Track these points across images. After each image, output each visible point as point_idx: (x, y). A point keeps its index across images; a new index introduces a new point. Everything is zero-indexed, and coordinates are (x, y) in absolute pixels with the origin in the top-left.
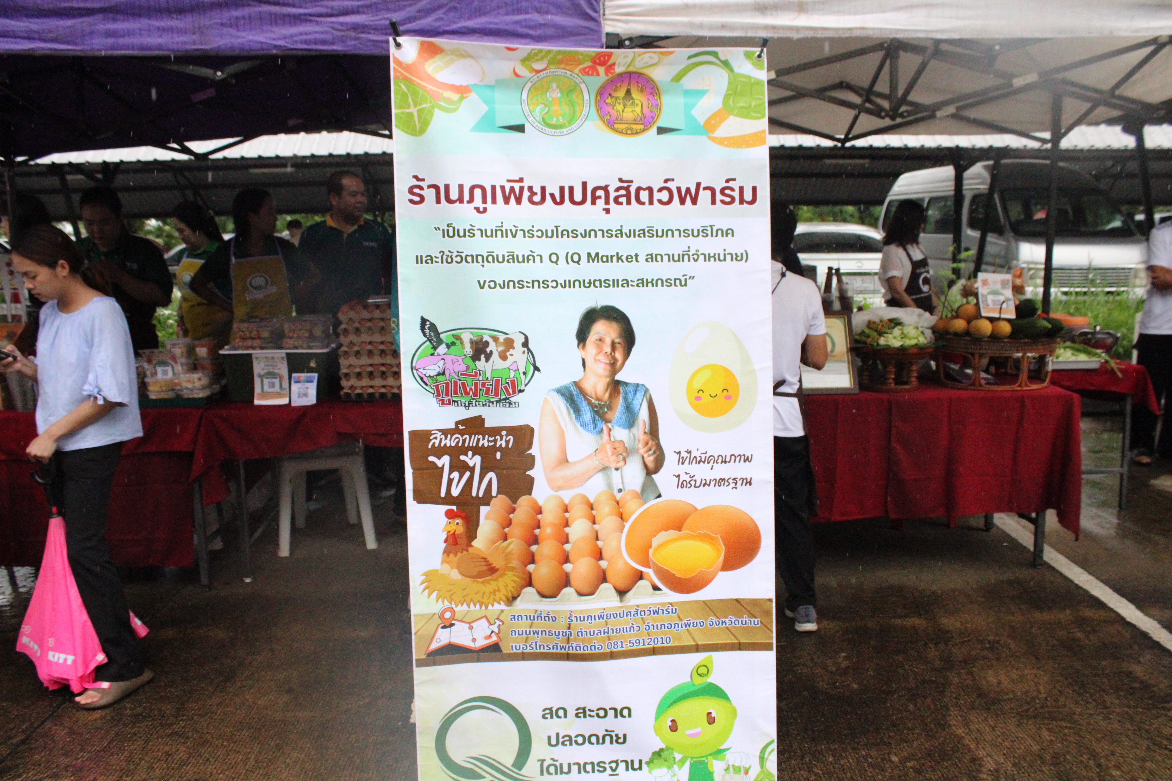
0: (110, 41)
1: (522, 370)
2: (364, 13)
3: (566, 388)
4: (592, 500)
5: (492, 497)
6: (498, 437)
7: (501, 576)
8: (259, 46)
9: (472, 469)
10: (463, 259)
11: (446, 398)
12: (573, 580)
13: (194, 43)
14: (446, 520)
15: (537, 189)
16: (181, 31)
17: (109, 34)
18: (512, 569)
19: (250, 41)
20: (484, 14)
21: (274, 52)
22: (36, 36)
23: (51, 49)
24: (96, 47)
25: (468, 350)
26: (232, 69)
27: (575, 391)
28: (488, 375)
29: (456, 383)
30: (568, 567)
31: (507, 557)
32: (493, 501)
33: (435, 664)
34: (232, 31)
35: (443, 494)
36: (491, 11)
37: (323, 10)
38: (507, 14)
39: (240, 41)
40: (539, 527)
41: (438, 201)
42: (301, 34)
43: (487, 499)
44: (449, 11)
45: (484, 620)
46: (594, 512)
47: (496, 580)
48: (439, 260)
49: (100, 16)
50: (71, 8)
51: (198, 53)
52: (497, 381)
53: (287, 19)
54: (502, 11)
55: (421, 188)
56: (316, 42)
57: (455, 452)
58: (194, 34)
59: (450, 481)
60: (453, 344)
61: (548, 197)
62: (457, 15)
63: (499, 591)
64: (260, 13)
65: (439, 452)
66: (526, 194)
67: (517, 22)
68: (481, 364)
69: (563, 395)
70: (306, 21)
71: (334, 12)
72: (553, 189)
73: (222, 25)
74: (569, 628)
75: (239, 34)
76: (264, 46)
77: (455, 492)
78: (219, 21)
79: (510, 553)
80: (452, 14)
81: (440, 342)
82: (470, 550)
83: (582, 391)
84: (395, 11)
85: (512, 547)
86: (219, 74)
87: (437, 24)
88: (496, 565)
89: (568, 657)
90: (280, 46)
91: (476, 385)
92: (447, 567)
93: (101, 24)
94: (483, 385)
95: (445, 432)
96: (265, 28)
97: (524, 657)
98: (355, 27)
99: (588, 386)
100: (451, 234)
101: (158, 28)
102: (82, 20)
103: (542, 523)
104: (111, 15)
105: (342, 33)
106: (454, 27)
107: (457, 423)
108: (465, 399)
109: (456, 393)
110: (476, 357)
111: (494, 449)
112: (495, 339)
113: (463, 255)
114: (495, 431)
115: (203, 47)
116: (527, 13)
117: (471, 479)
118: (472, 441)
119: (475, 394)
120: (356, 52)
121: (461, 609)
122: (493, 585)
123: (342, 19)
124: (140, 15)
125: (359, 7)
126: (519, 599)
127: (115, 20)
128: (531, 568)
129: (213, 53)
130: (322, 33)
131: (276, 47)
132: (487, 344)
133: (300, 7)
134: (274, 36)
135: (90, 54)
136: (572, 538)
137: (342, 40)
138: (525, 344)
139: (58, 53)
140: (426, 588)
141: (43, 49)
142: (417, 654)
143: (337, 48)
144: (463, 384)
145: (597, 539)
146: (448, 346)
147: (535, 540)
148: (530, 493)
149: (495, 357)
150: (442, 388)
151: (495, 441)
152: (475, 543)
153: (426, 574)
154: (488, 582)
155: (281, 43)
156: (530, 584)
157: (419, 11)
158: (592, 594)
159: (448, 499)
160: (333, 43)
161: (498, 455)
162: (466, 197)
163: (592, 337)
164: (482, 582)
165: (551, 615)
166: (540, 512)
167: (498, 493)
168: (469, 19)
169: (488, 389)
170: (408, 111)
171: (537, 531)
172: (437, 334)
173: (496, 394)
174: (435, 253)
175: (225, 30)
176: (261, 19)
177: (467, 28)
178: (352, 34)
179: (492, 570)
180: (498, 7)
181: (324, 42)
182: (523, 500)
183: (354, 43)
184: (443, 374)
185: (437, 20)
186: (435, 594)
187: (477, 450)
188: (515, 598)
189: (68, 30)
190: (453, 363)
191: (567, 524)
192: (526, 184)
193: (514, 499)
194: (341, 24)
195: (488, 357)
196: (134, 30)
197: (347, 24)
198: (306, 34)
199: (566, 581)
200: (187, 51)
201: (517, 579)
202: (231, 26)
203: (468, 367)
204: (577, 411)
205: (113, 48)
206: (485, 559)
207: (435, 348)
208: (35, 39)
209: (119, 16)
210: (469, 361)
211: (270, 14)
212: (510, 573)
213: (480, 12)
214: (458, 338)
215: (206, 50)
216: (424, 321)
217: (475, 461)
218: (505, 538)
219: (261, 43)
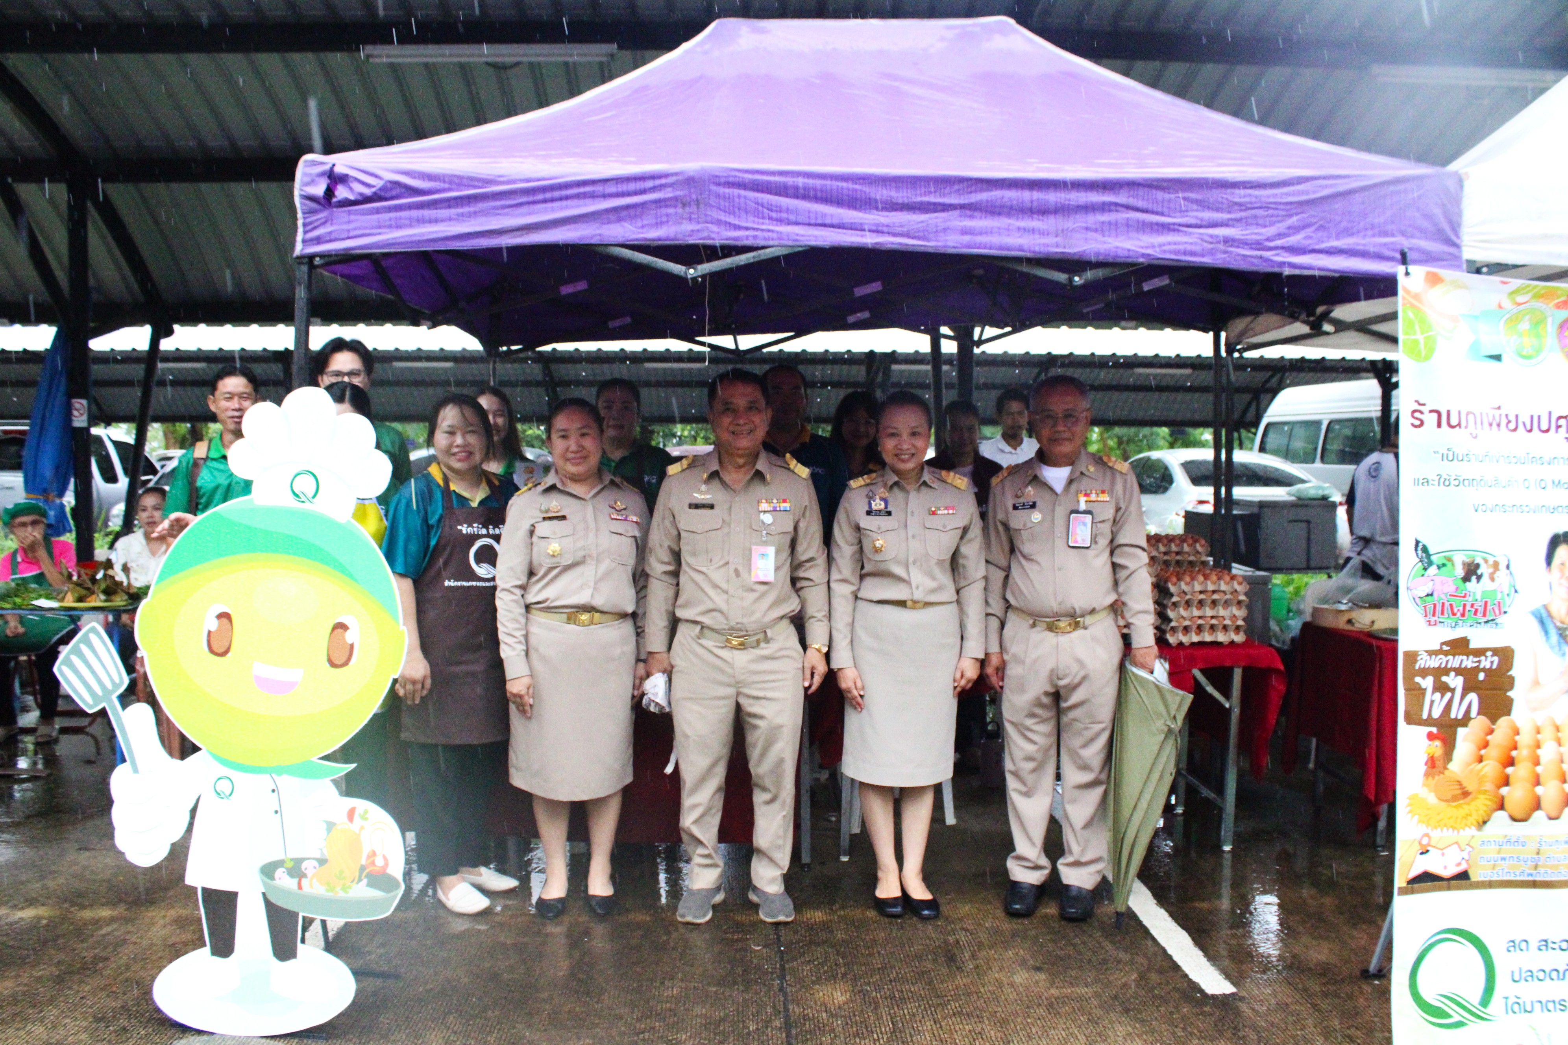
0: (967, 238)
1: (1506, 592)
2: (1233, 226)
3: (1538, 610)
4: (1558, 723)
5: (1471, 719)
6: (1483, 658)
7: (1473, 800)
8: (1126, 254)
9: (1453, 691)
10: (1460, 482)
11: (1433, 619)
12: (1544, 804)
13: (1057, 246)
14: (1427, 742)
15: (1512, 418)
16: (1042, 233)
17: (964, 232)
18: (1485, 792)
19: (1117, 247)
20: (1352, 235)
21: (1141, 260)
22: (885, 229)
23: (900, 244)
24: (950, 244)
25: (1460, 572)
26: (1089, 275)
27: (1543, 612)
28: (1478, 597)
29: (1443, 604)
30: (1539, 790)
31: (1481, 780)
32: (1472, 723)
33: (1413, 892)
34: (1099, 236)
35: (1425, 716)
36: (1358, 232)
37: (1193, 221)
38: (1374, 236)
39: (1105, 246)
40: (1515, 748)
41: (1439, 425)
42: (1170, 244)
43: (1465, 721)
44: (1318, 229)
45: (1455, 846)
46: (1560, 734)
47: (1468, 804)
48: (1436, 483)
49: (957, 213)
50: (929, 203)
51: (1060, 256)
52: (1486, 603)
53: (1155, 227)
54: (1369, 233)
55: (1422, 413)
56: (1185, 253)
57: (1439, 672)
58: (1057, 236)
59: (1432, 702)
60: (1444, 565)
61: (1521, 425)
62: (1325, 234)
63: (1470, 815)
64: (1128, 219)
65: (1424, 672)
66: (1504, 421)
67: (1385, 245)
68: (1472, 585)
69: (1536, 617)
70: (1174, 230)
71: (1204, 223)
72: (1525, 418)
73: (1087, 229)
74: (1538, 853)
75: (1105, 239)
76: (1131, 253)
77: (1436, 714)
78: (1084, 225)
79: (1484, 776)
80: (1320, 234)
81: (1430, 563)
82: (1446, 772)
83: (1550, 615)
84: (1265, 226)
85: (1486, 769)
86: (1077, 279)
87: (1307, 242)
88: (1470, 788)
89: (1535, 884)
90: (1149, 255)
91: (1465, 605)
92: (1425, 789)
93: (956, 221)
94: (1472, 606)
95: (1431, 653)
96: (1131, 234)
97: (1490, 885)
98: (1227, 241)
99: (1554, 610)
100: (1450, 458)
101: (1019, 229)
102: (936, 215)
103: (1519, 745)
104: (968, 212)
105: (1211, 246)
106: (1323, 246)
107: (1442, 644)
108: (1451, 620)
109: (1442, 613)
110: (1466, 579)
111: (1477, 670)
112: (1486, 561)
113: (1461, 479)
114: (1480, 652)
115: (1067, 250)
116: (1393, 235)
117: (1451, 701)
118: (1455, 662)
119: (1463, 615)
120: (1226, 266)
121: (1435, 834)
122: (1465, 809)
123: (1211, 231)
124: (999, 214)
125: (1229, 220)
126: (1489, 824)
127: (971, 217)
128: (1504, 790)
129: (1077, 257)
130: (1191, 244)
131: (1143, 255)
132: (1478, 566)
133: (1169, 216)
134: (1142, 244)
135: (942, 251)
136: (1543, 760)
137: (1212, 252)
138: (1508, 567)
139: (910, 249)
140: (1410, 812)
141: (892, 243)
142: (1399, 881)
143: (1207, 260)
144: (1451, 605)
145: (1562, 761)
146: (1439, 568)
147: (1511, 762)
148: (1508, 713)
149: (1485, 579)
150: (1430, 608)
151: (1479, 662)
152: (1451, 766)
153: (1410, 798)
154: (1460, 806)
155: (1149, 251)
156: (1501, 807)
157: (1289, 228)
158: (1557, 818)
159: (1429, 722)
160: (1202, 255)
161: (1481, 676)
162: (1463, 424)
163: (1556, 560)
164: (1456, 807)
165: (1522, 840)
166: (1517, 733)
167: (1479, 713)
168: (1338, 237)
169: (1476, 611)
170: (1413, 337)
171: (1514, 753)
172: (1428, 555)
173: (1484, 615)
174: (1433, 476)
175: (1093, 234)
176: (1128, 226)
177: (1336, 248)
178: (1221, 246)
179: (1466, 794)
180: (1366, 229)
181: (1193, 254)
182: (1503, 721)
183: (1223, 256)
184: (1432, 595)
185: (1306, 238)
186: (1416, 817)
187: (1459, 671)
188: (1485, 822)
189: (921, 225)
190: (1443, 584)
191: (1538, 746)
192: (1503, 412)
193: (1494, 719)
194: (1211, 236)
195: (1479, 578)
196: (992, 228)
197: (1217, 236)
198: (1175, 244)
199: (1537, 805)
200: (1048, 253)
201: (1489, 803)
202: (1096, 230)
203: (1457, 589)
204: (1546, 632)
205: (969, 246)
206: (1459, 783)
207: (1425, 569)
208: (883, 232)
209: (977, 214)
210: (1460, 582)
211: (1138, 221)
212: (1482, 797)
213: (1348, 232)
214: (1449, 559)
215: (1069, 254)
216: (1417, 542)
217: (1456, 682)
218: (1480, 760)
219: (1129, 250)
